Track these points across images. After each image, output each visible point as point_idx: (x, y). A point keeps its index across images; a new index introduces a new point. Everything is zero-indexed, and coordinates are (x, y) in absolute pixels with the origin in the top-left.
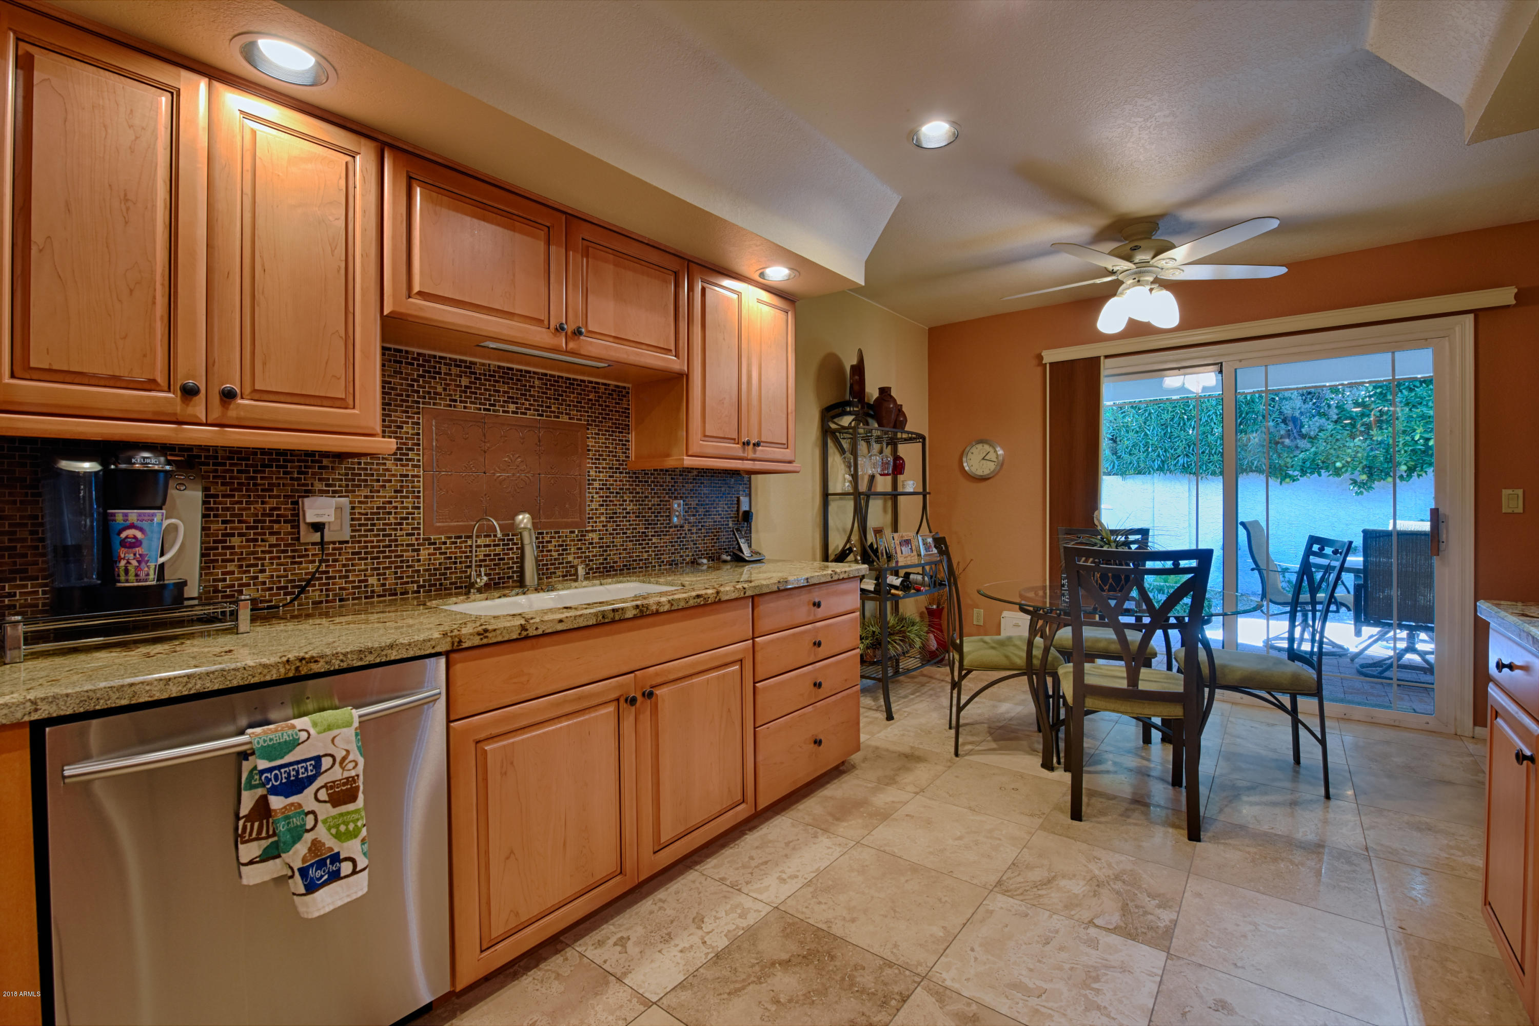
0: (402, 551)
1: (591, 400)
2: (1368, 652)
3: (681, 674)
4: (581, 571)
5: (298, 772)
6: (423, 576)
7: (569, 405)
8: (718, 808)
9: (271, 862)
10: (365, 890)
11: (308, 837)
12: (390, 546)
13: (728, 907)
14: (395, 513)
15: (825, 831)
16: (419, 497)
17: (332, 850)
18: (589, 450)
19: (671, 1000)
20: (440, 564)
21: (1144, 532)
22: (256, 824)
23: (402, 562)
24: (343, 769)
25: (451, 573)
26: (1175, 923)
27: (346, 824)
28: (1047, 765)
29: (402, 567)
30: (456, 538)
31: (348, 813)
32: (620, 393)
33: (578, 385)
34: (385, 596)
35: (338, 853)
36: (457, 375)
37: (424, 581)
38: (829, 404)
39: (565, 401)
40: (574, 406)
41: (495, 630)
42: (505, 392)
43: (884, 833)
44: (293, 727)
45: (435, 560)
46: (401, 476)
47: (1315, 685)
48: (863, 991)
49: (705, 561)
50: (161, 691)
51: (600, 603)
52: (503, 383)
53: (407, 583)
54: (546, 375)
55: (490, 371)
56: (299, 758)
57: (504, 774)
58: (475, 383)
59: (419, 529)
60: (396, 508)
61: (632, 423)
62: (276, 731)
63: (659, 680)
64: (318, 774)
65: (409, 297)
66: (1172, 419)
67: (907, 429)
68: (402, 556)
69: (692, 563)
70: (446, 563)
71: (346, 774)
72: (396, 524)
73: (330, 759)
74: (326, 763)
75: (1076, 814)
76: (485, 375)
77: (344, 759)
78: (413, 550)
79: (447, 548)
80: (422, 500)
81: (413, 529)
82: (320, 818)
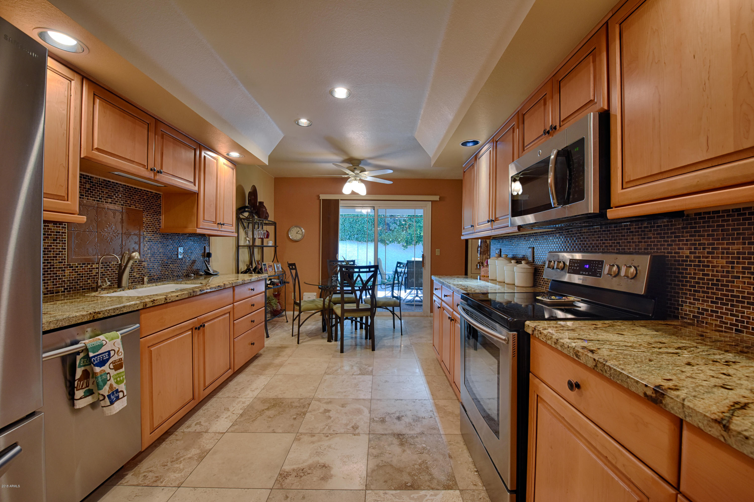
0: (56, 271)
1: (145, 199)
2: (407, 298)
3: (211, 318)
4: (146, 279)
5: (103, 357)
6: (67, 283)
7: (135, 201)
8: (222, 372)
9: (87, 398)
10: (126, 404)
11: (109, 383)
12: (51, 268)
13: (236, 403)
14: (53, 251)
15: (261, 374)
16: (65, 243)
17: (115, 388)
18: (144, 223)
19: (232, 429)
20: (75, 277)
21: (354, 261)
22: (82, 382)
23: (56, 276)
24: (118, 355)
25: (80, 282)
26: (373, 369)
27: (119, 377)
28: (329, 341)
29: (57, 279)
30: (83, 264)
31: (120, 373)
32: (157, 197)
33: (139, 191)
34: (48, 294)
35: (118, 389)
36: (84, 183)
37: (67, 286)
38: (240, 207)
39: (134, 199)
40: (138, 201)
41: (157, 300)
42: (106, 193)
43: (282, 370)
44: (99, 339)
45: (72, 275)
46: (57, 232)
47: (399, 304)
48: (296, 407)
49: (193, 275)
50: (48, 327)
51: (156, 295)
52: (106, 188)
53: (59, 287)
54: (125, 185)
55: (100, 182)
56: (103, 352)
57: (157, 360)
58: (93, 187)
59: (65, 259)
60: (54, 249)
61: (163, 211)
62: (94, 341)
63: (205, 321)
64: (110, 358)
65: (92, 150)
66: (353, 221)
67: (269, 219)
68: (57, 273)
69: (186, 276)
70: (78, 277)
71: (119, 357)
72: (53, 257)
73: (113, 352)
74: (112, 353)
75: (342, 351)
76: (97, 184)
77: (118, 351)
78: (62, 270)
79: (78, 269)
80: (66, 245)
81: (62, 259)
82: (111, 375)
